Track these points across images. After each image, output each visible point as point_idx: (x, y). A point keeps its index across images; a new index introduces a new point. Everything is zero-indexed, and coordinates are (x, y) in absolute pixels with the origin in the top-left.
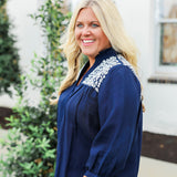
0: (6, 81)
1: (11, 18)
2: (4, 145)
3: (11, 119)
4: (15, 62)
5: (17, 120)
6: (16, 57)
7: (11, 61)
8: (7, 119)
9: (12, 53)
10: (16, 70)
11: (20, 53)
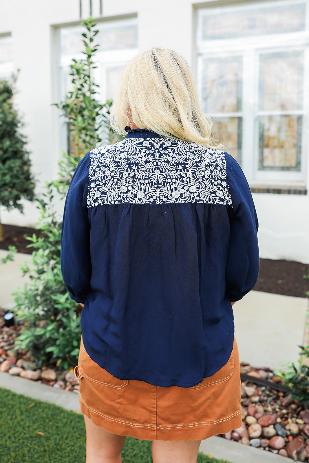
0: (15, 192)
1: (20, 114)
2: (25, 272)
3: (34, 238)
4: (26, 168)
5: (41, 240)
6: (26, 163)
7: (21, 167)
8: (29, 238)
9: (21, 157)
10: (28, 177)
11: (32, 157)
